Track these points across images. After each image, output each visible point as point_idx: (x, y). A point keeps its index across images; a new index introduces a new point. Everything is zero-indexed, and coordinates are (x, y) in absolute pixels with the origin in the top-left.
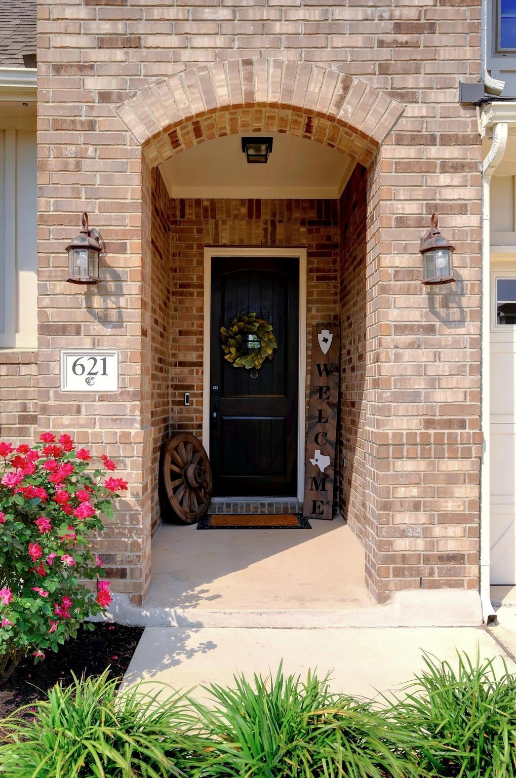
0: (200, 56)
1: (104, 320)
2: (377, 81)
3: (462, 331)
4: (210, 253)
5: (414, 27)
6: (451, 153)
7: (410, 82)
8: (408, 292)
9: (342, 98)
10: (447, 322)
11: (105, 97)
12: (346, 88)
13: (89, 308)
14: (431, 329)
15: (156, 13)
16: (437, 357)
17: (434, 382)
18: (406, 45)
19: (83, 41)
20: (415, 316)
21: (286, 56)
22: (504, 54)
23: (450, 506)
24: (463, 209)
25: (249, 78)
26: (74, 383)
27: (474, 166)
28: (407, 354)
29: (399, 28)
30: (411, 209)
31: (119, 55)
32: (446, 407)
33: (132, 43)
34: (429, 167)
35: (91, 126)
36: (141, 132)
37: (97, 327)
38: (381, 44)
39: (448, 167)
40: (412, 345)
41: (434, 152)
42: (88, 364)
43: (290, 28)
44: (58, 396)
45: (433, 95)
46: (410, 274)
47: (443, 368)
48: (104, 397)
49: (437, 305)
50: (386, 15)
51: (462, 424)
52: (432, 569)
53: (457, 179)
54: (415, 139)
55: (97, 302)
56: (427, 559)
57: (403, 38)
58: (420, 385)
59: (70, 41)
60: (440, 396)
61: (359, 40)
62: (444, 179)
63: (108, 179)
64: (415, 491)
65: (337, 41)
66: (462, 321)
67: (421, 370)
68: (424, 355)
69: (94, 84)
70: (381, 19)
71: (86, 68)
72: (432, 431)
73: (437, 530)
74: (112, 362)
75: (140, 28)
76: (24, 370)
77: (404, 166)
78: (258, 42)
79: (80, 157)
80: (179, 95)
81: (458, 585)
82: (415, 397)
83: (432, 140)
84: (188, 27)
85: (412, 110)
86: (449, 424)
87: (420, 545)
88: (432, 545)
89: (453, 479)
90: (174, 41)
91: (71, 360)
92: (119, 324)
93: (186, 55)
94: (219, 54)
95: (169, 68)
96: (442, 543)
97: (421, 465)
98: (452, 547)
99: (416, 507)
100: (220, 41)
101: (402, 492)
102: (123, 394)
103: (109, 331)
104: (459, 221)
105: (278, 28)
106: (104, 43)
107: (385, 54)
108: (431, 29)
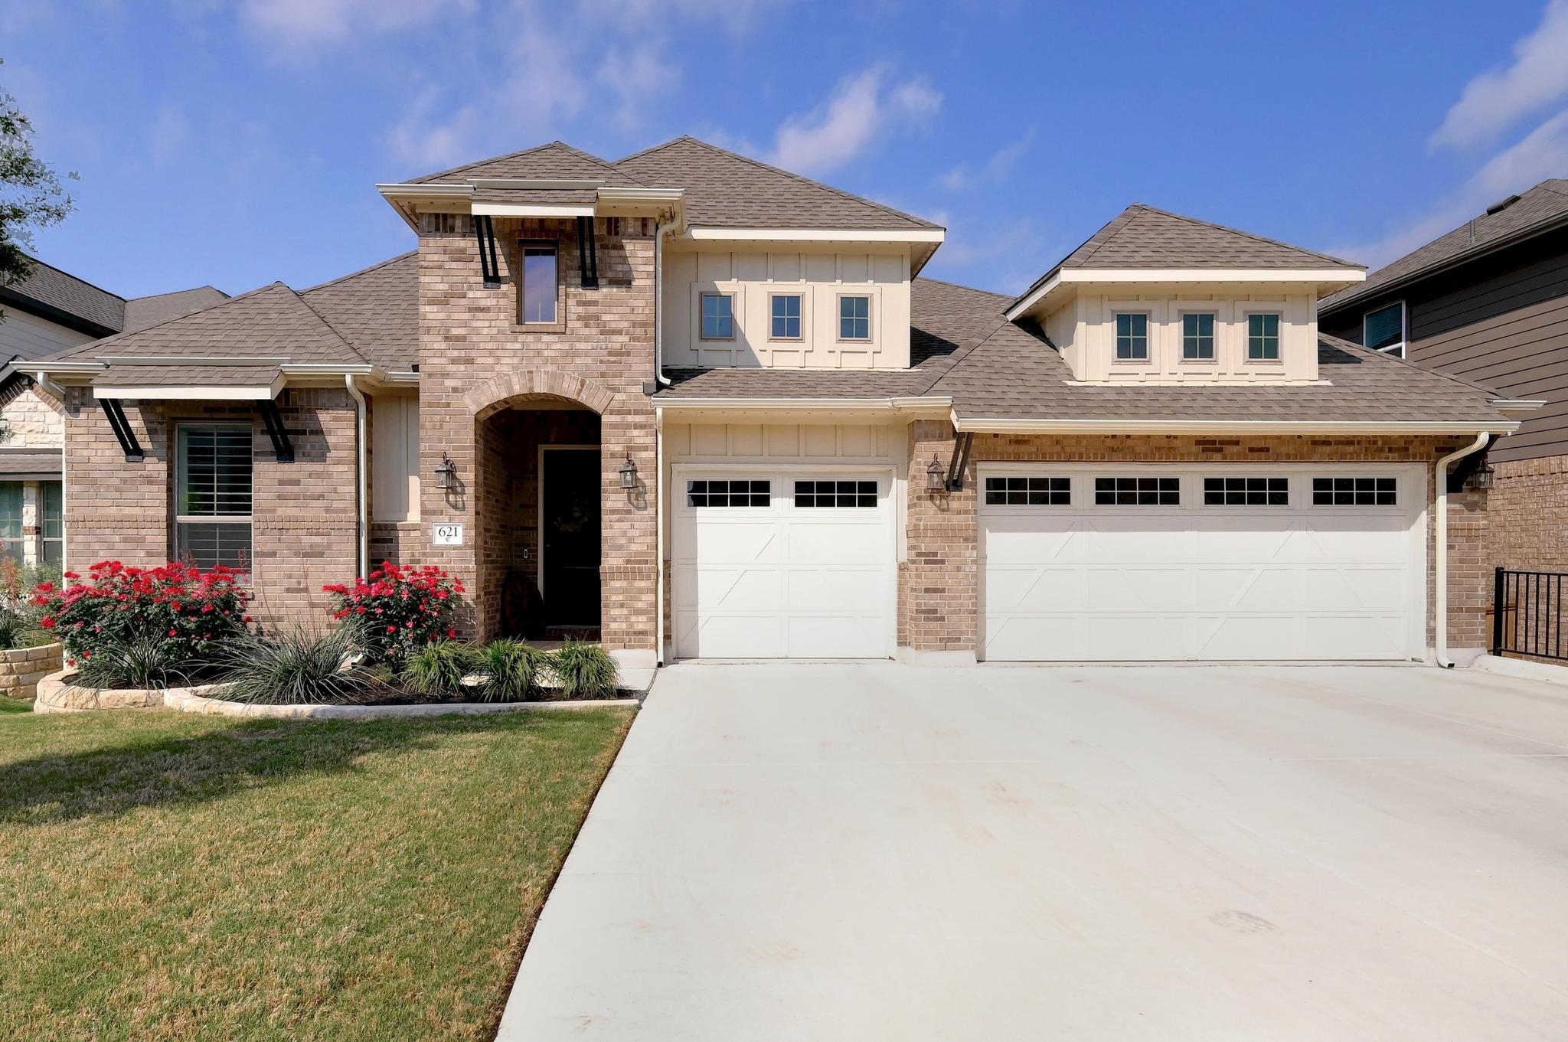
0: (505, 369)
1: (455, 507)
2: (599, 381)
3: (645, 512)
4: (542, 448)
5: (619, 354)
6: (639, 419)
7: (617, 382)
8: (615, 492)
9: (581, 390)
10: (638, 508)
11: (455, 390)
12: (582, 386)
13: (448, 501)
14: (629, 512)
15: (482, 346)
16: (632, 526)
17: (631, 540)
18: (614, 362)
19: (443, 360)
20: (620, 505)
21: (550, 368)
22: (707, 340)
23: (640, 605)
24: (646, 448)
25: (531, 380)
26: (439, 541)
27: (651, 426)
28: (617, 525)
29: (610, 354)
30: (618, 448)
31: (462, 367)
32: (637, 553)
33: (470, 361)
34: (628, 426)
35: (448, 405)
36: (474, 409)
37: (452, 511)
38: (601, 362)
39: (637, 426)
40: (618, 521)
41: (630, 418)
42: (447, 530)
43: (552, 353)
44: (432, 547)
45: (629, 389)
46: (617, 483)
47: (635, 533)
48: (456, 548)
49: (632, 499)
50: (604, 347)
51: (646, 562)
52: (630, 639)
53: (642, 432)
54: (619, 412)
55: (452, 497)
56: (628, 634)
57: (613, 359)
58: (623, 541)
59: (436, 361)
60: (634, 547)
61: (589, 360)
62: (636, 433)
63: (457, 433)
64: (621, 597)
65: (578, 360)
66: (645, 508)
67: (624, 534)
68: (626, 525)
69: (449, 383)
70: (601, 349)
71: (446, 375)
72: (629, 566)
73: (633, 618)
74: (460, 530)
75: (474, 354)
76: (413, 533)
77: (614, 426)
78: (536, 360)
79: (442, 421)
80: (494, 389)
81: (644, 647)
82: (620, 548)
83: (629, 412)
84: (498, 353)
85: (619, 396)
86: (639, 562)
87: (624, 626)
88: (631, 624)
89: (641, 591)
90: (491, 360)
91: (438, 528)
92: (464, 509)
93: (497, 368)
94: (515, 368)
95: (489, 375)
96: (635, 625)
97: (624, 584)
98: (640, 627)
99: (622, 605)
100: (515, 360)
101: (614, 598)
102: (465, 546)
103: (458, 513)
104: (644, 454)
105: (546, 353)
106: (454, 361)
107: (604, 367)
108: (628, 354)
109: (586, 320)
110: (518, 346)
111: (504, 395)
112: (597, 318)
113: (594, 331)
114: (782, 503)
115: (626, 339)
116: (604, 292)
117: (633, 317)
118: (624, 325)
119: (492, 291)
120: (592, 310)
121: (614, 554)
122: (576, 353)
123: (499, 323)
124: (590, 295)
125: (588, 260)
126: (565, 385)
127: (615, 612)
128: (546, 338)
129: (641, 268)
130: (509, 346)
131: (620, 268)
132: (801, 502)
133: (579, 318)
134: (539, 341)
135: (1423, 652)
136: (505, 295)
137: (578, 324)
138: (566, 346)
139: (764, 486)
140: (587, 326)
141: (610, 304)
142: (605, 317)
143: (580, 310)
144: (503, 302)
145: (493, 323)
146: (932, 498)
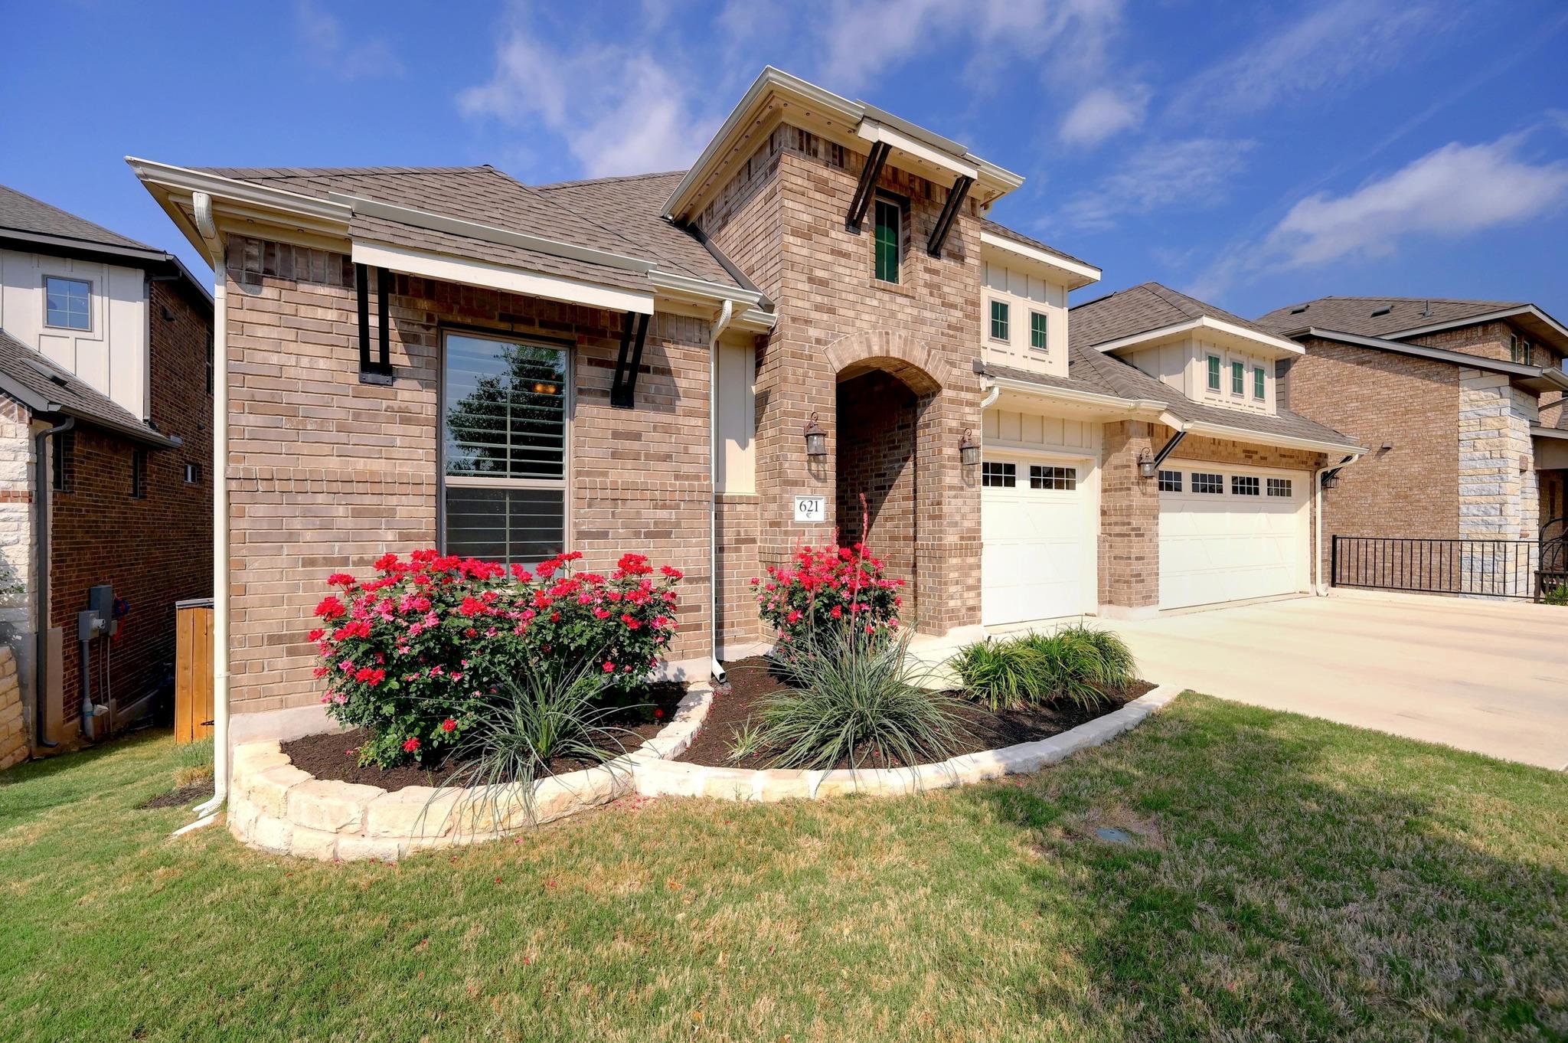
0: (865, 325)
1: (817, 477)
2: (941, 354)
3: (973, 489)
5: (956, 329)
6: (970, 396)
7: (954, 356)
8: (953, 468)
9: (927, 360)
10: (969, 485)
11: (818, 341)
12: (929, 356)
13: (810, 470)
14: (962, 489)
15: (844, 295)
16: (965, 503)
17: (964, 517)
18: (952, 336)
19: (807, 305)
20: (956, 482)
21: (903, 333)
23: (970, 581)
24: (974, 426)
25: (888, 342)
26: (800, 516)
27: (978, 404)
29: (949, 327)
30: (954, 424)
31: (825, 317)
32: (968, 529)
33: (831, 311)
34: (960, 403)
35: (810, 358)
36: (838, 367)
37: (814, 482)
38: (943, 334)
39: (968, 403)
40: (955, 497)
41: (963, 395)
42: (808, 504)
43: (904, 317)
44: (794, 524)
45: (962, 365)
46: (954, 459)
47: (967, 509)
48: (818, 525)
49: (965, 476)
50: (944, 319)
51: (974, 538)
52: (963, 615)
53: (971, 410)
54: (955, 387)
55: (814, 466)
57: (951, 333)
58: (958, 518)
59: (800, 303)
60: (966, 524)
61: (933, 330)
62: (967, 410)
63: (819, 392)
64: (956, 575)
65: (925, 329)
66: (973, 484)
67: (959, 510)
68: (960, 501)
69: (813, 332)
70: (942, 320)
71: (808, 322)
72: (963, 542)
73: (966, 595)
74: (821, 504)
75: (836, 303)
77: (952, 401)
78: (891, 322)
79: (805, 375)
80: (856, 346)
81: (972, 622)
82: (956, 524)
83: (961, 389)
84: (859, 307)
85: (956, 372)
86: (970, 538)
87: (959, 603)
88: (963, 602)
89: (971, 567)
90: (852, 314)
91: (798, 502)
92: (825, 480)
93: (858, 323)
94: (873, 325)
95: (850, 329)
96: (967, 601)
97: (959, 561)
98: (971, 603)
99: (956, 583)
100: (873, 318)
101: (952, 575)
102: (827, 523)
103: (820, 485)
105: (900, 316)
106: (818, 308)
107: (945, 339)
108: (961, 329)
109: (933, 288)
110: (875, 303)
111: (864, 355)
112: (939, 288)
113: (938, 301)
114: (1023, 483)
115: (959, 314)
116: (943, 264)
117: (965, 294)
118: (959, 300)
119: (853, 237)
120: (936, 279)
121: (951, 530)
122: (923, 321)
123: (861, 274)
124: (934, 263)
125: (945, 222)
126: (915, 353)
127: (952, 589)
128: (900, 300)
129: (971, 247)
130: (868, 301)
131: (956, 242)
132: (1035, 484)
133: (926, 285)
134: (893, 301)
135: (1306, 585)
136: (864, 244)
137: (926, 291)
138: (915, 312)
139: (1011, 468)
140: (931, 294)
141: (952, 277)
142: (946, 289)
143: (927, 276)
144: (862, 251)
145: (854, 272)
146: (1138, 484)
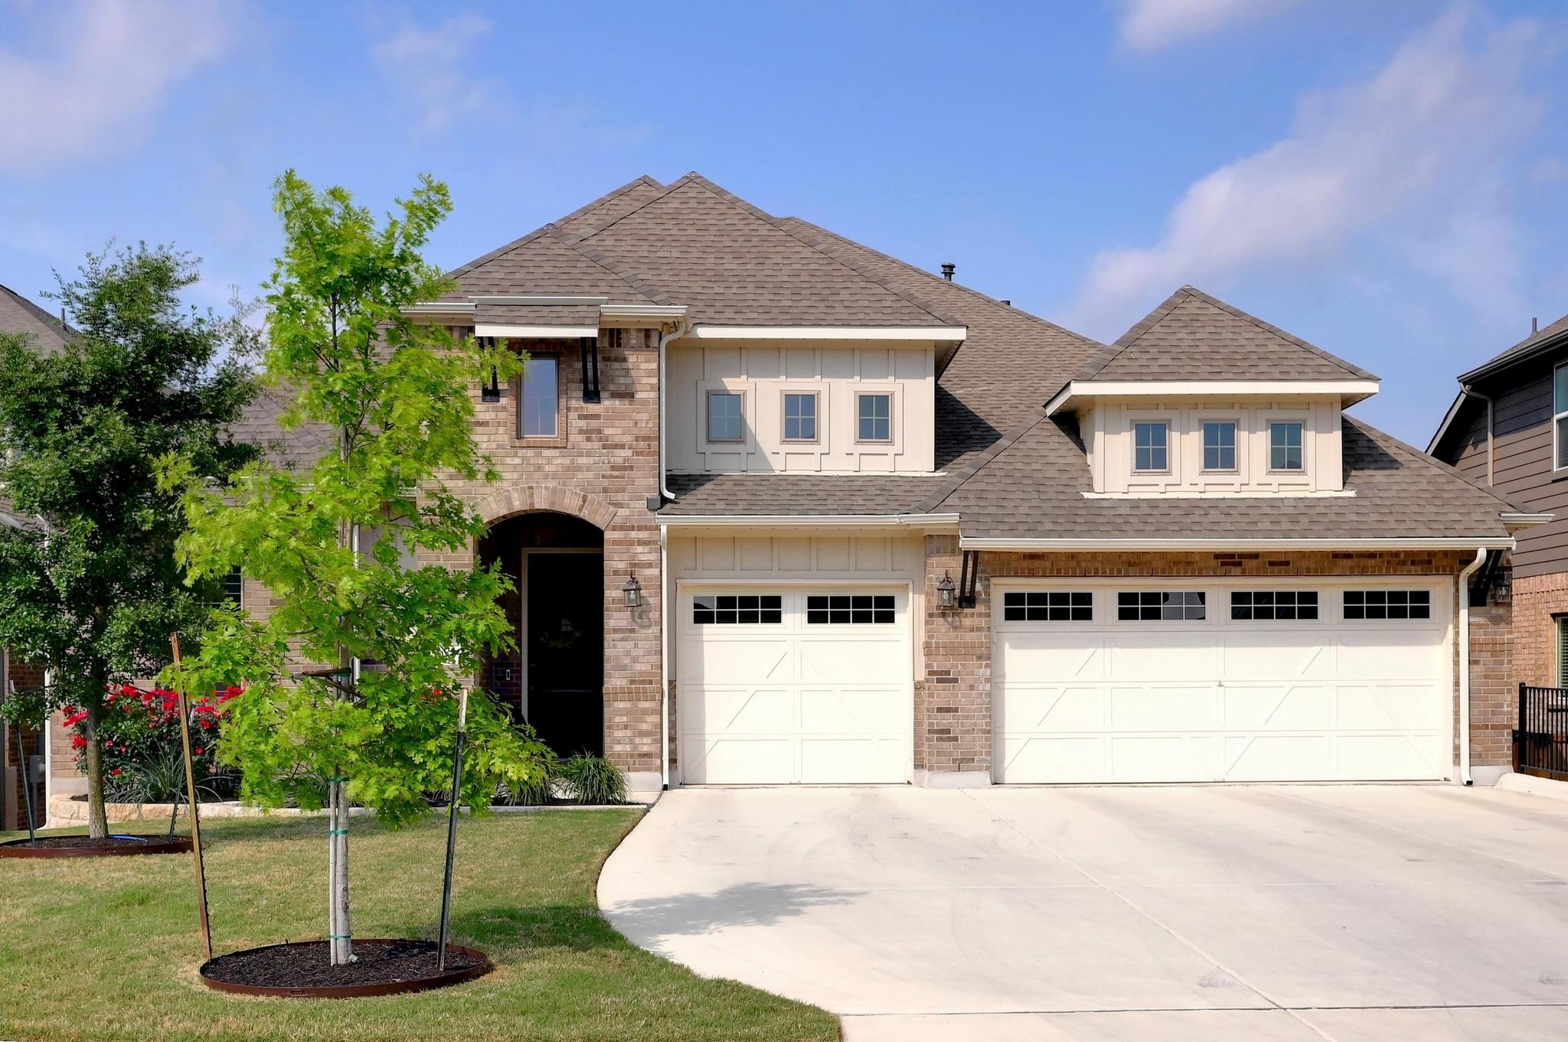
2: (601, 496)
3: (650, 631)
4: (526, 552)
5: (622, 468)
6: (643, 535)
7: (619, 497)
8: (620, 610)
9: (583, 506)
10: (642, 627)
12: (584, 501)
14: (633, 631)
16: (636, 646)
17: (635, 660)
18: (617, 477)
20: (624, 624)
21: (551, 484)
22: (714, 442)
23: (644, 727)
24: (650, 565)
25: (532, 496)
27: (655, 542)
28: (620, 644)
29: (613, 468)
30: (621, 566)
32: (641, 673)
34: (631, 543)
38: (604, 477)
39: (641, 543)
40: (622, 640)
41: (634, 534)
43: (553, 468)
45: (632, 504)
46: (621, 601)
47: (640, 652)
49: (636, 617)
50: (606, 461)
51: (651, 682)
52: (635, 761)
53: (646, 549)
54: (622, 528)
56: (632, 756)
57: (615, 473)
58: (627, 661)
60: (638, 667)
61: (591, 474)
62: (639, 549)
64: (625, 719)
65: (579, 475)
66: (650, 626)
67: (628, 653)
68: (629, 645)
70: (603, 463)
72: (633, 686)
73: (637, 740)
77: (617, 542)
78: (538, 475)
80: (493, 505)
81: (649, 770)
82: (624, 668)
83: (633, 528)
84: (498, 468)
85: (622, 512)
86: (643, 682)
87: (628, 748)
88: (635, 748)
89: (645, 712)
94: (515, 483)
96: (640, 746)
97: (628, 705)
98: (645, 749)
99: (626, 727)
100: (515, 476)
101: (617, 719)
104: (648, 572)
105: (547, 468)
107: (606, 482)
108: (631, 468)
109: (588, 434)
110: (517, 461)
111: (504, 512)
112: (599, 431)
113: (597, 445)
114: (794, 616)
115: (628, 453)
116: (607, 404)
117: (636, 431)
118: (627, 439)
119: (490, 405)
120: (594, 423)
121: (617, 674)
122: (578, 468)
123: (500, 438)
124: (592, 408)
125: (590, 373)
126: (567, 501)
127: (619, 734)
128: (546, 453)
129: (645, 380)
130: (508, 460)
131: (622, 381)
132: (814, 618)
133: (581, 431)
134: (540, 455)
135: (1449, 771)
136: (504, 409)
137: (580, 438)
138: (567, 461)
139: (776, 601)
140: (588, 440)
141: (614, 417)
142: (608, 431)
143: (582, 424)
144: (502, 415)
145: (492, 437)
146: (944, 615)
